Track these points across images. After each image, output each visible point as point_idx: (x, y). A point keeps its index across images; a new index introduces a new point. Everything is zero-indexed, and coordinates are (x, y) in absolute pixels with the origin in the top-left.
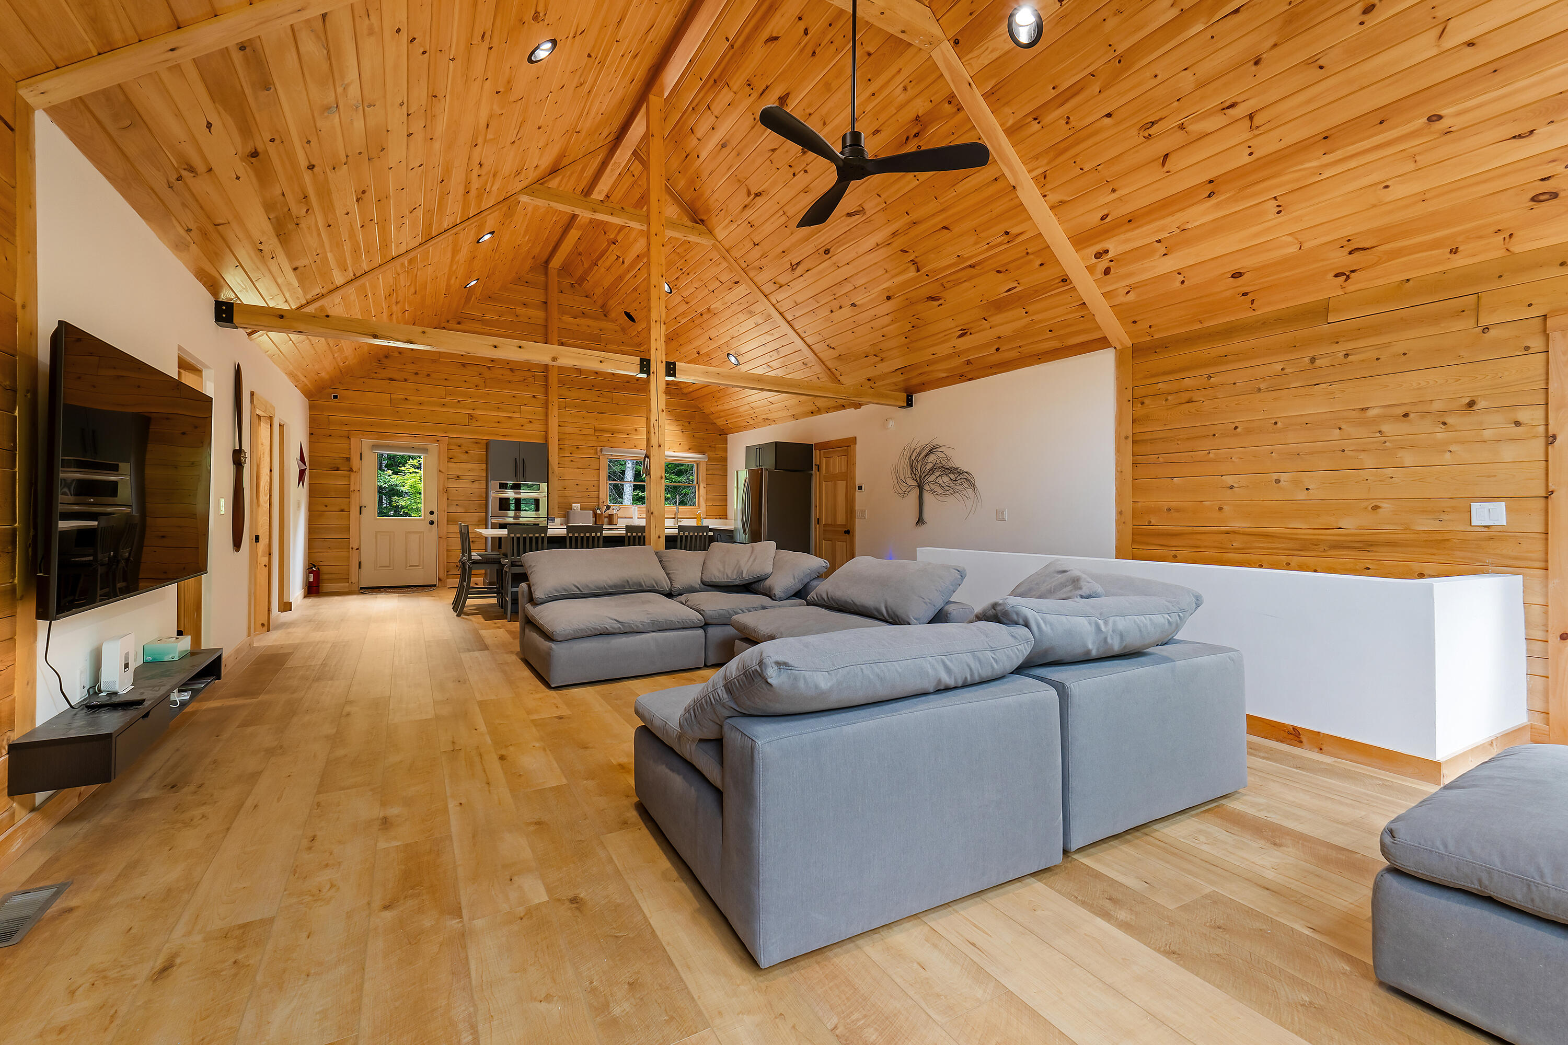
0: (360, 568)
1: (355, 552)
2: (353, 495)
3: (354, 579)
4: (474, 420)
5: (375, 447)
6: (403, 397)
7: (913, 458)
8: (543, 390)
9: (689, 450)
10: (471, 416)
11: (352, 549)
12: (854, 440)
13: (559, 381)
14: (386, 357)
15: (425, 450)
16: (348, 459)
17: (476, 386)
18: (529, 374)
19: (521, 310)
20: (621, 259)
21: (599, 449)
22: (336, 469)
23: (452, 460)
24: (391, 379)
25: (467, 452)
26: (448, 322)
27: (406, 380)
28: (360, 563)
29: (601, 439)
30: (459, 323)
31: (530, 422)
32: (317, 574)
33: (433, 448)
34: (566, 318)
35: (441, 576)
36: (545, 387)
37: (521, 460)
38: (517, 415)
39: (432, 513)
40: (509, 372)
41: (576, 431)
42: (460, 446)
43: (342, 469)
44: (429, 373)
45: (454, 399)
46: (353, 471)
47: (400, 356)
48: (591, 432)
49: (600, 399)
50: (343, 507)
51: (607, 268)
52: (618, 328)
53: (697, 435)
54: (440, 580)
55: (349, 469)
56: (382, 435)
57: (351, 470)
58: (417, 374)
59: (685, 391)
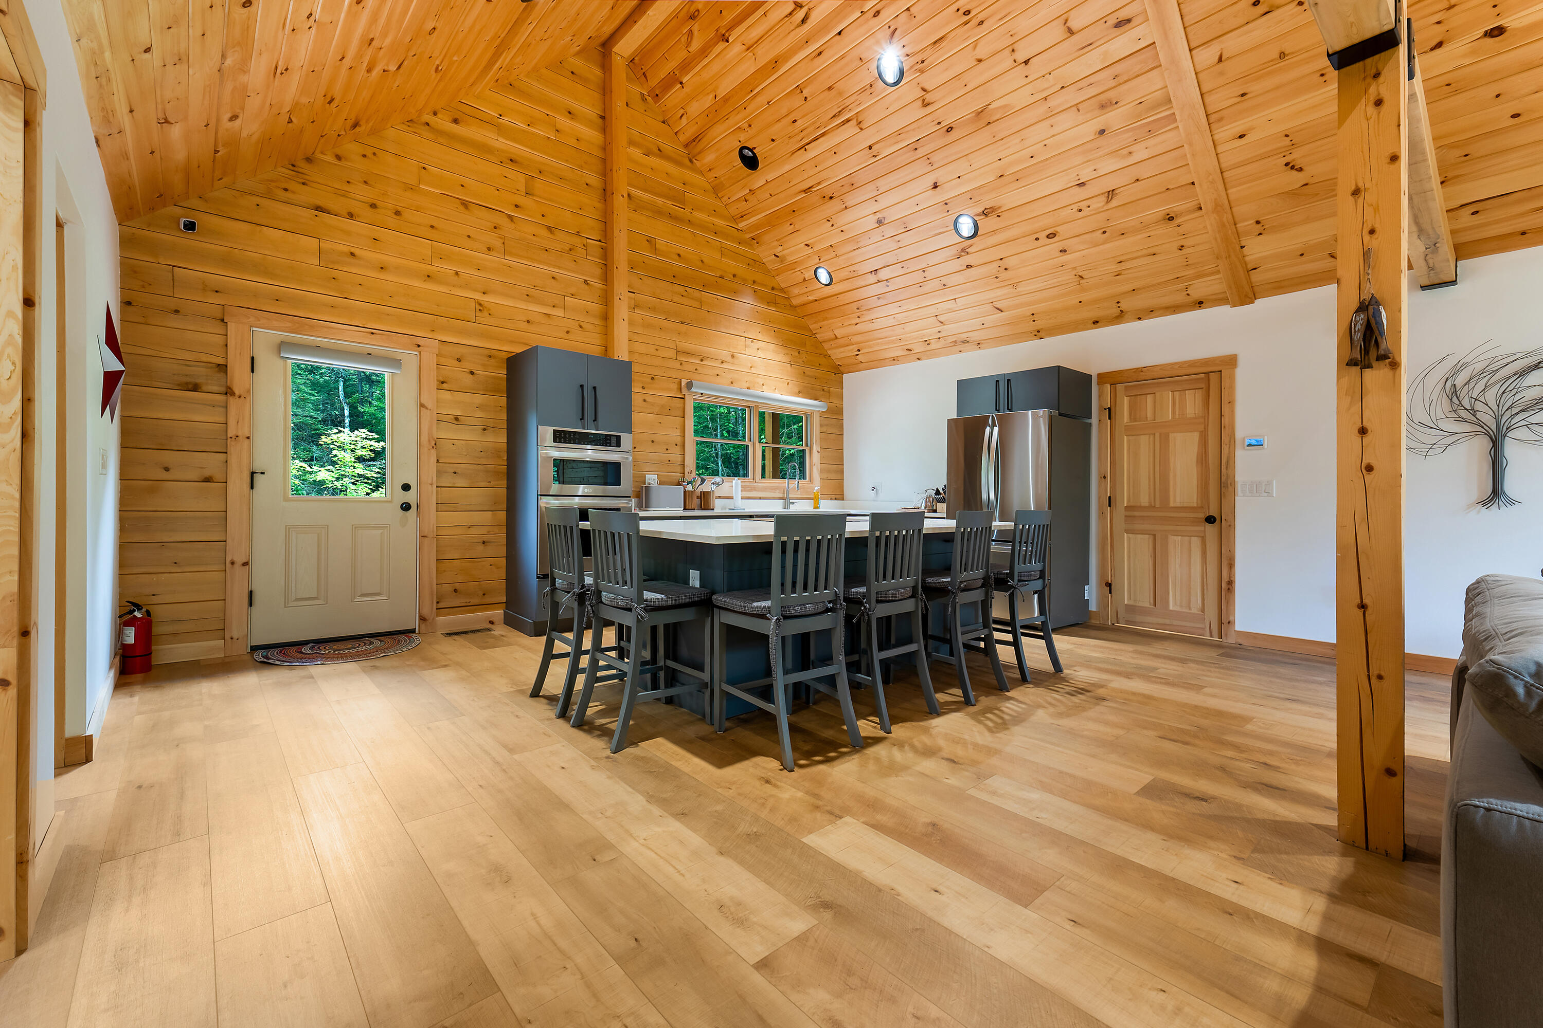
0: (251, 605)
1: (239, 571)
2: (233, 448)
3: (236, 631)
4: (486, 313)
5: (282, 346)
6: (345, 249)
8: (598, 271)
9: (800, 393)
10: (480, 305)
11: (233, 563)
12: (1231, 361)
13: (630, 261)
14: (309, 160)
15: (395, 362)
16: (223, 368)
17: (489, 249)
18: (577, 241)
19: (564, 122)
20: (801, 14)
21: (684, 382)
22: (190, 387)
23: (445, 385)
24: (318, 209)
25: (472, 373)
26: (435, 114)
27: (351, 216)
28: (251, 593)
29: (686, 367)
30: (456, 121)
31: (581, 327)
32: (145, 628)
33: (409, 357)
34: (636, 153)
35: (426, 612)
36: (604, 268)
37: (590, 388)
38: (559, 312)
39: (406, 487)
40: (544, 233)
41: (651, 350)
42: (459, 360)
43: (204, 388)
44: (399, 209)
45: (446, 268)
46: (233, 394)
47: (337, 162)
48: (672, 354)
49: (685, 301)
50: (207, 473)
51: (747, 46)
52: (708, 187)
53: (809, 371)
54: (423, 619)
55: (223, 389)
56: (300, 323)
57: (229, 392)
58: (373, 206)
59: (795, 302)
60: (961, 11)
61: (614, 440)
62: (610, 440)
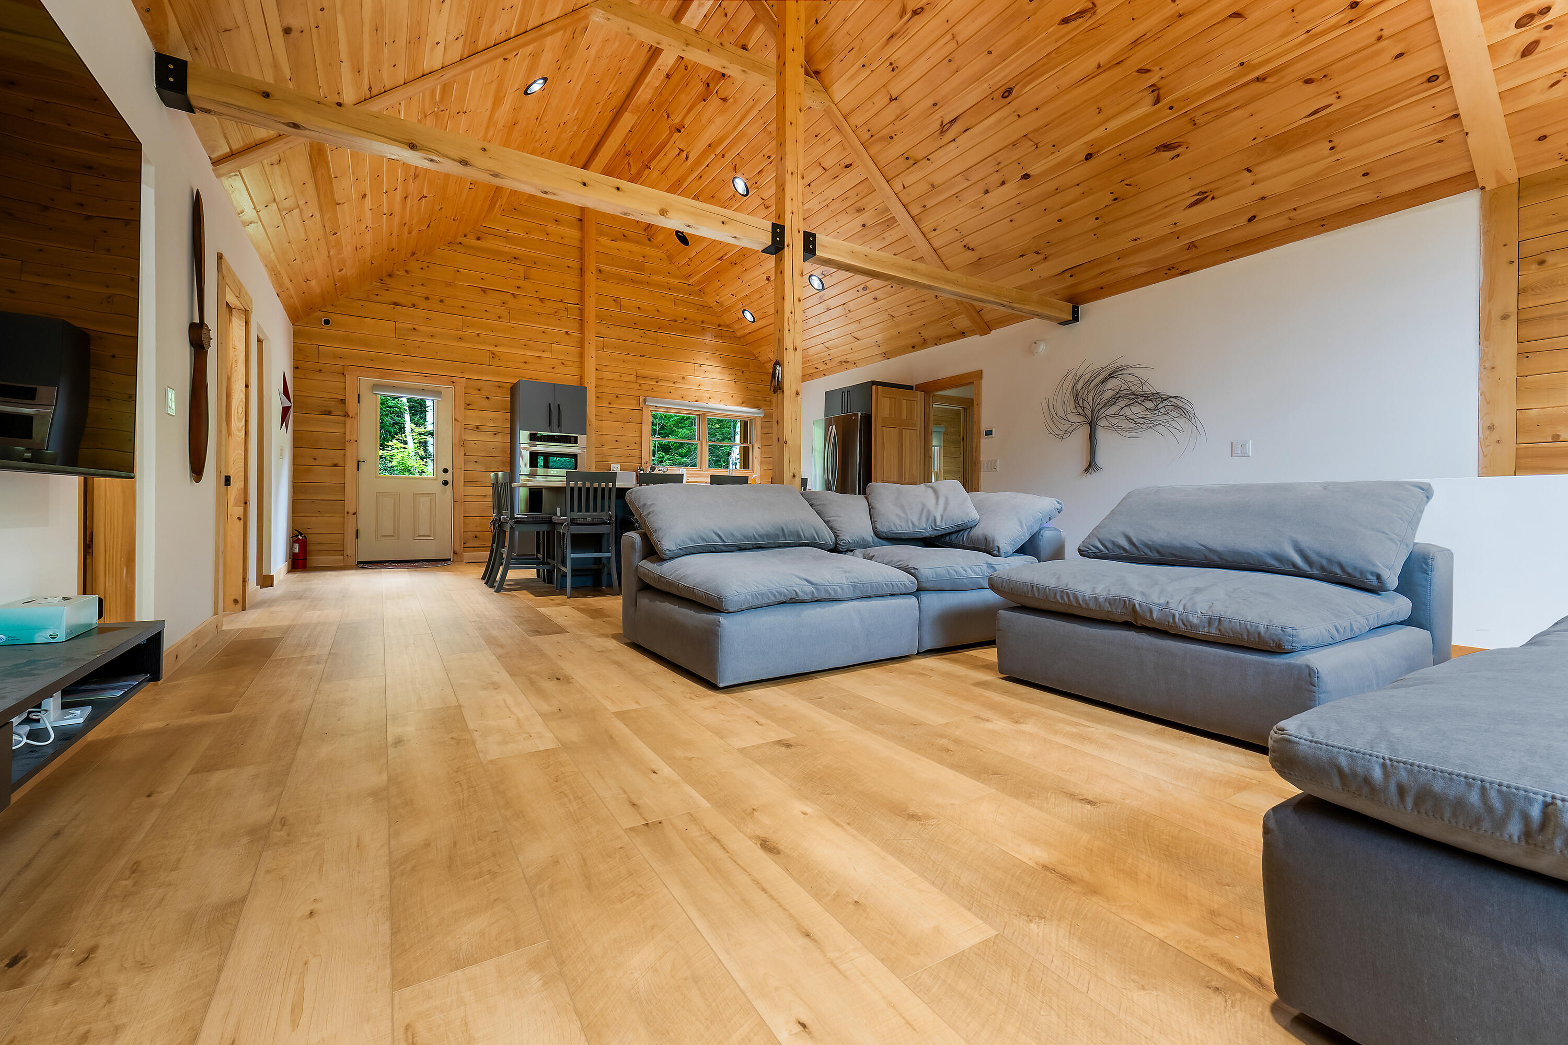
0: (357, 537)
1: (351, 517)
2: (348, 448)
3: (350, 551)
4: (496, 359)
5: (376, 387)
6: (410, 326)
7: (1079, 387)
8: (577, 326)
9: (743, 403)
10: (493, 354)
11: (348, 513)
12: (979, 374)
13: (597, 316)
14: (390, 276)
15: (438, 393)
16: (343, 401)
17: (499, 317)
18: (561, 305)
19: (552, 227)
21: (642, 399)
22: (327, 413)
23: (470, 407)
24: (395, 304)
25: (488, 398)
26: (465, 236)
27: (414, 306)
28: (357, 531)
29: (644, 387)
30: (478, 239)
31: (563, 364)
32: (304, 544)
33: (448, 390)
34: (605, 240)
35: (457, 549)
36: (580, 322)
37: (556, 405)
38: (548, 355)
39: (446, 471)
40: (538, 303)
41: (616, 376)
42: (479, 390)
43: (334, 413)
44: (442, 298)
45: (472, 332)
46: (348, 416)
47: (406, 275)
48: (633, 378)
49: (643, 340)
50: (336, 461)
51: (662, 171)
52: (664, 256)
53: (751, 386)
54: (455, 553)
55: (344, 414)
56: (386, 373)
57: (346, 415)
58: (427, 298)
59: (739, 334)
60: (766, 156)
61: (573, 439)
62: (570, 439)
